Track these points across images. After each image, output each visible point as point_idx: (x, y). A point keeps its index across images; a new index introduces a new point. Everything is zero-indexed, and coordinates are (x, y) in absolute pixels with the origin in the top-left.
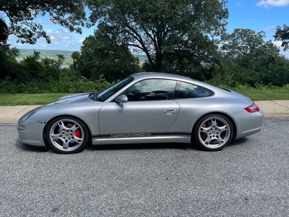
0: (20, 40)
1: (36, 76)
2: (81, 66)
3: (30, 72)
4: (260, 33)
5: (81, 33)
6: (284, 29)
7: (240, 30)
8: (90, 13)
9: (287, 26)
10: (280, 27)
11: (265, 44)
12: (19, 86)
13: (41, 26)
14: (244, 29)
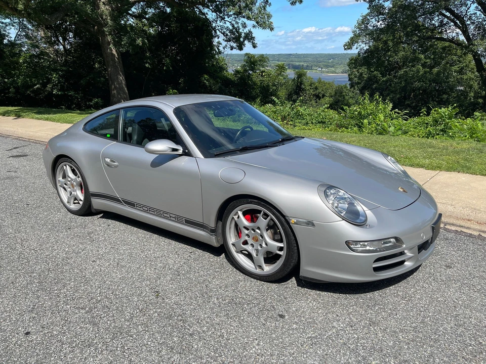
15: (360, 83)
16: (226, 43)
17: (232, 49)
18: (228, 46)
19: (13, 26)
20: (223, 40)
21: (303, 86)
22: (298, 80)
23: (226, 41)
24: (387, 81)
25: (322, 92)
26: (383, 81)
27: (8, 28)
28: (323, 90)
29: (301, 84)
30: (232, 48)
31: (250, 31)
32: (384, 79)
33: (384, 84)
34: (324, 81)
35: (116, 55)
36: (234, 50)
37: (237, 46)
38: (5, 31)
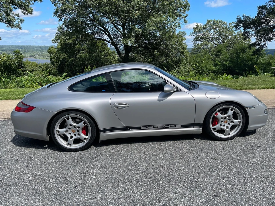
2: (57, 61)
4: (231, 24)
6: (244, 18)
7: (211, 21)
8: (55, 9)
9: (246, 16)
10: (240, 17)
11: (235, 34)
14: (216, 20)
15: (58, 62)
21: (23, 65)
24: (72, 61)
26: (70, 61)
29: (21, 63)
32: (71, 59)
33: (71, 62)
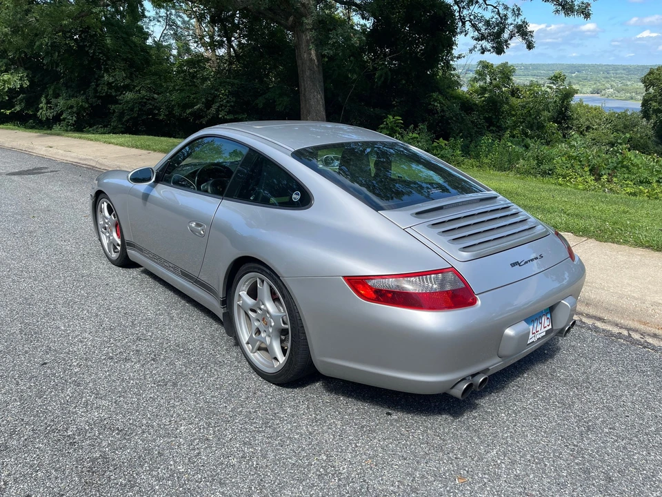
0: (478, 46)
1: (498, 127)
3: (485, 118)
5: (587, 16)
12: (435, 144)
13: (519, 9)
16: (475, 42)
17: (483, 53)
18: (479, 47)
19: (159, 21)
20: (473, 37)
21: (569, 113)
22: (563, 102)
23: (476, 39)
25: (587, 123)
27: (152, 23)
28: (588, 120)
29: (566, 109)
30: (483, 51)
31: (524, 22)
34: (587, 105)
35: (316, 61)
36: (487, 53)
37: (493, 47)
38: (148, 28)
